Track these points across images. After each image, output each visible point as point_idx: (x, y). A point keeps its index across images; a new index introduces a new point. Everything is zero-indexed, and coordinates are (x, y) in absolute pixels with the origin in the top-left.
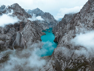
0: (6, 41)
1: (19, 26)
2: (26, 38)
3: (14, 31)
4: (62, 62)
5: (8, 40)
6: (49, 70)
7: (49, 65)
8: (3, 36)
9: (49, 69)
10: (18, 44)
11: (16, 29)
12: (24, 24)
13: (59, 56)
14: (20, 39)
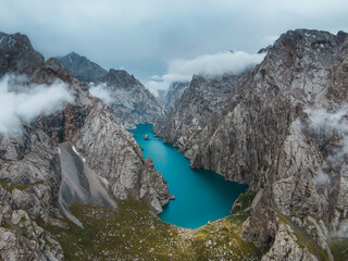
0: (33, 191)
1: (63, 125)
2: (106, 167)
3: (46, 144)
4: (313, 224)
5: (42, 182)
6: (291, 256)
7: (283, 243)
8: (17, 169)
9: (287, 256)
10: (81, 195)
11: (50, 134)
12: (79, 114)
13: (291, 206)
14: (80, 177)
